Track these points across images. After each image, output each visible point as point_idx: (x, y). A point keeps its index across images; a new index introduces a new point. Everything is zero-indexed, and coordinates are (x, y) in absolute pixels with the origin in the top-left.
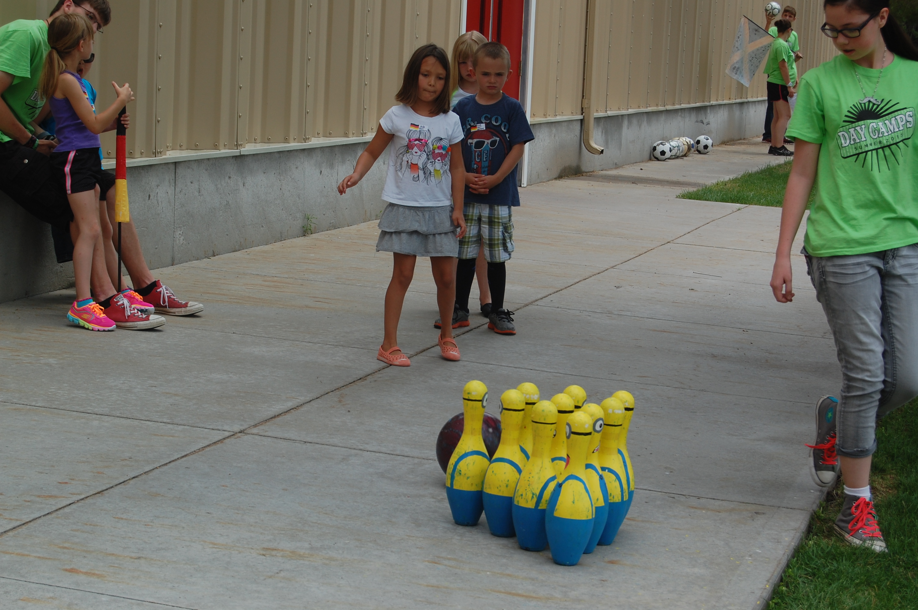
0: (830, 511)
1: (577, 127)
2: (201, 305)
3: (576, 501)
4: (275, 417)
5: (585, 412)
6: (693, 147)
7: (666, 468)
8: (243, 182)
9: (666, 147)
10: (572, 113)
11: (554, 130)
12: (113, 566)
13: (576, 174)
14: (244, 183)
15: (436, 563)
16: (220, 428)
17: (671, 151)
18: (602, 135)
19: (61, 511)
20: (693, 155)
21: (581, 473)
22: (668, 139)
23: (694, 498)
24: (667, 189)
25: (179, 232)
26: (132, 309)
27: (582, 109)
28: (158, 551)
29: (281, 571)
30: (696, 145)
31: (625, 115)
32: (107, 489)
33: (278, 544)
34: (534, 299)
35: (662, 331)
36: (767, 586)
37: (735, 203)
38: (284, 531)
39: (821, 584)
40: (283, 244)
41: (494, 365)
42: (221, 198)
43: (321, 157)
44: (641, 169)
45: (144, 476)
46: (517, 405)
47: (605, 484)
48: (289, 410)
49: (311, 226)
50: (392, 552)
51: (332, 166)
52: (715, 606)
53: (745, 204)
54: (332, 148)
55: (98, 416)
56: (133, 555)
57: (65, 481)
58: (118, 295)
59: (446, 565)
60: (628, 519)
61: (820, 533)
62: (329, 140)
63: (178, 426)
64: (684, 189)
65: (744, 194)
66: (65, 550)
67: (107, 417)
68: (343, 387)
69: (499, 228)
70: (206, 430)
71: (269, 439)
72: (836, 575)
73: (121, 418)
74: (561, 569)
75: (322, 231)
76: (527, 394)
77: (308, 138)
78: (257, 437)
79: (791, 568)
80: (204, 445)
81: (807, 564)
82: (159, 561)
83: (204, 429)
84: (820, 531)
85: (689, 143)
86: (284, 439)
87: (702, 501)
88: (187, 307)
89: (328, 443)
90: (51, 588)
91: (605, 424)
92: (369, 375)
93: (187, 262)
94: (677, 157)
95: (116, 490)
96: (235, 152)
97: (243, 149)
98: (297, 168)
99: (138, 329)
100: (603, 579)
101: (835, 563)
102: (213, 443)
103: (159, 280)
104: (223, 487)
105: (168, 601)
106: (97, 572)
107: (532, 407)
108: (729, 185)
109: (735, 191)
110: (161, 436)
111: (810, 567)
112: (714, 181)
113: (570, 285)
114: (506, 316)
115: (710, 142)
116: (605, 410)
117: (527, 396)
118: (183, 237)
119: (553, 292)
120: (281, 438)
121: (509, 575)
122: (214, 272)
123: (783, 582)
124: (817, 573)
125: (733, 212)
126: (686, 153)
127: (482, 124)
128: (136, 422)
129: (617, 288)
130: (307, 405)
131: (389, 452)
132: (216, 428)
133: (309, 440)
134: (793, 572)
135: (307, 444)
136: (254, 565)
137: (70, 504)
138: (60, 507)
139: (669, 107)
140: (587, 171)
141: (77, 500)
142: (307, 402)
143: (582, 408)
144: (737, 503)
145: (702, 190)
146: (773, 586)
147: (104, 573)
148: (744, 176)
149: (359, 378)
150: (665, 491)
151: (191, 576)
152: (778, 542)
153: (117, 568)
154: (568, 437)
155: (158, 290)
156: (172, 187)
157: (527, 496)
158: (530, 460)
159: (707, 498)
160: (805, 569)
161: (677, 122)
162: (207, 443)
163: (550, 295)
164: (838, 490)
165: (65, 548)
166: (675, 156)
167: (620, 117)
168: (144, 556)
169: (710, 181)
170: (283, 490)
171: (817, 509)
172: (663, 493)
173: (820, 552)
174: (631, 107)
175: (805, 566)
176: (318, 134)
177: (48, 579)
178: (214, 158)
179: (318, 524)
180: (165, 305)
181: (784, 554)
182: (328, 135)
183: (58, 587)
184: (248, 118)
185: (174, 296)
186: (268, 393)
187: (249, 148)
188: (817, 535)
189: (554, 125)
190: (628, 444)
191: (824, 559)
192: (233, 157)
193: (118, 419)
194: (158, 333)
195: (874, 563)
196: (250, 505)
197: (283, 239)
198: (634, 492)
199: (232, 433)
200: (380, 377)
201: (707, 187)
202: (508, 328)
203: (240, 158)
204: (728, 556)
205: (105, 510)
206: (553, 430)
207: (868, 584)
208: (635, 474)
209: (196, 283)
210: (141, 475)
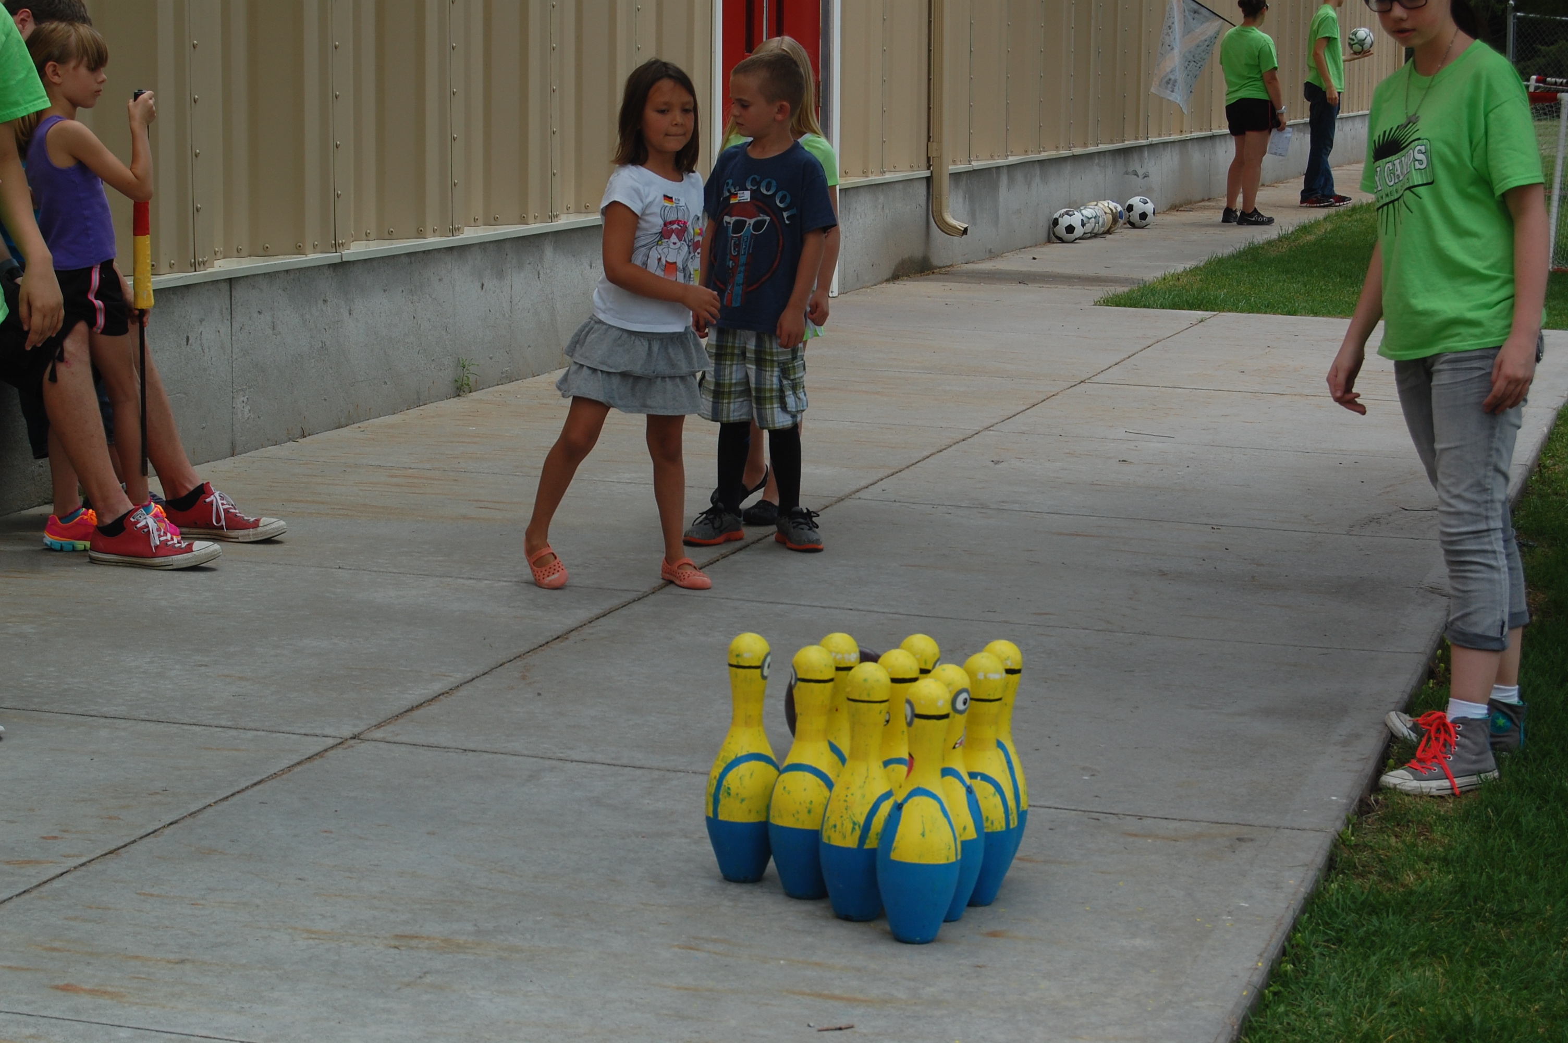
0: (1367, 831)
1: (922, 190)
2: (282, 523)
3: (927, 833)
4: (412, 709)
5: (937, 679)
6: (1121, 217)
7: (1084, 769)
8: (348, 308)
9: (1075, 220)
10: (911, 167)
11: (881, 198)
12: (138, 978)
13: (921, 273)
14: (350, 310)
15: (691, 949)
16: (318, 732)
17: (1083, 225)
18: (964, 203)
19: (47, 886)
20: (1123, 230)
21: (934, 783)
22: (1075, 205)
23: (1131, 818)
24: (1078, 292)
25: (242, 399)
26: (162, 534)
27: (928, 159)
28: (214, 949)
29: (426, 973)
30: (1126, 214)
31: (1003, 166)
32: (125, 846)
33: (421, 927)
34: (854, 488)
35: (1073, 535)
36: (1260, 964)
37: (1195, 309)
38: (431, 904)
39: (1353, 958)
40: (422, 412)
41: (787, 604)
42: (311, 337)
43: (481, 260)
44: (1034, 259)
45: (189, 821)
46: (821, 672)
47: (977, 801)
48: (436, 697)
49: (468, 378)
50: (616, 932)
51: (500, 275)
52: (1170, 1001)
53: (1211, 311)
54: (499, 244)
55: (110, 720)
56: (172, 957)
57: (54, 835)
58: (136, 510)
59: (709, 952)
60: (1020, 859)
61: (1348, 870)
62: (495, 230)
63: (245, 731)
64: (1107, 289)
65: (1209, 295)
66: (55, 954)
67: (123, 721)
68: (529, 652)
69: (772, 371)
70: (295, 737)
71: (403, 748)
72: (1377, 940)
73: (148, 723)
74: (907, 949)
75: (489, 387)
76: (837, 653)
77: (459, 229)
78: (382, 745)
79: (1299, 931)
80: (292, 763)
81: (1328, 924)
82: (218, 965)
83: (291, 735)
84: (1349, 866)
85: (1114, 211)
86: (428, 746)
87: (1148, 822)
88: (258, 526)
89: (504, 750)
90: (31, 1020)
91: (972, 699)
92: (572, 631)
93: (257, 449)
94: (1094, 235)
95: (141, 846)
96: (333, 257)
97: (347, 251)
98: (440, 280)
99: (175, 567)
100: (979, 964)
101: (1374, 920)
102: (306, 759)
103: (208, 483)
104: (325, 834)
105: (233, 1034)
106: (109, 989)
107: (848, 674)
108: (1184, 280)
109: (1195, 287)
110: (218, 749)
111: (1333, 927)
112: (1159, 274)
113: (914, 462)
114: (805, 519)
115: (1149, 208)
116: (971, 674)
117: (838, 657)
118: (248, 407)
119: (886, 474)
120: (423, 746)
121: (818, 964)
122: (304, 464)
123: (1286, 956)
124: (1345, 937)
125: (1192, 325)
126: (1111, 227)
127: (745, 192)
128: (174, 729)
129: (996, 464)
130: (468, 687)
131: (608, 761)
132: (312, 732)
133: (471, 746)
134: (1303, 938)
135: (467, 753)
136: (380, 966)
137: (62, 874)
138: (45, 879)
139: (1078, 151)
140: (942, 265)
141: (73, 866)
142: (468, 682)
143: (932, 673)
144: (1206, 824)
145: (1138, 290)
146: (1270, 964)
147: (122, 989)
148: (1209, 263)
149: (555, 637)
150: (1083, 809)
151: (272, 988)
152: (1277, 888)
153: (144, 981)
154: (910, 724)
155: (208, 500)
156: (225, 321)
157: (844, 826)
158: (846, 765)
159: (1155, 818)
160: (1324, 931)
161: (1095, 176)
162: (296, 758)
163: (882, 480)
164: (1379, 794)
165: (55, 949)
166: (1090, 233)
167: (994, 170)
168: (189, 957)
169: (1152, 274)
170: (428, 833)
171: (1344, 828)
172: (1079, 813)
173: (1348, 902)
174: (1012, 152)
175: (1324, 927)
176: (476, 220)
177: (26, 1004)
178: (298, 269)
179: (490, 890)
180: (220, 524)
181: (1288, 908)
182: (493, 222)
183: (44, 1017)
184: (352, 196)
185: (235, 509)
186: (401, 668)
187: (356, 250)
188: (1344, 873)
189: (881, 188)
190: (1015, 732)
191: (1357, 913)
192: (329, 265)
193: (143, 723)
194: (209, 574)
195: (1442, 918)
196: (371, 863)
197: (421, 404)
198: (1029, 812)
199: (339, 740)
200: (592, 634)
201: (1147, 284)
202: (809, 541)
203: (342, 267)
204: (1193, 916)
205: (122, 882)
206: (884, 712)
207: (1433, 952)
208: (1029, 781)
209: (273, 485)
210: (183, 818)
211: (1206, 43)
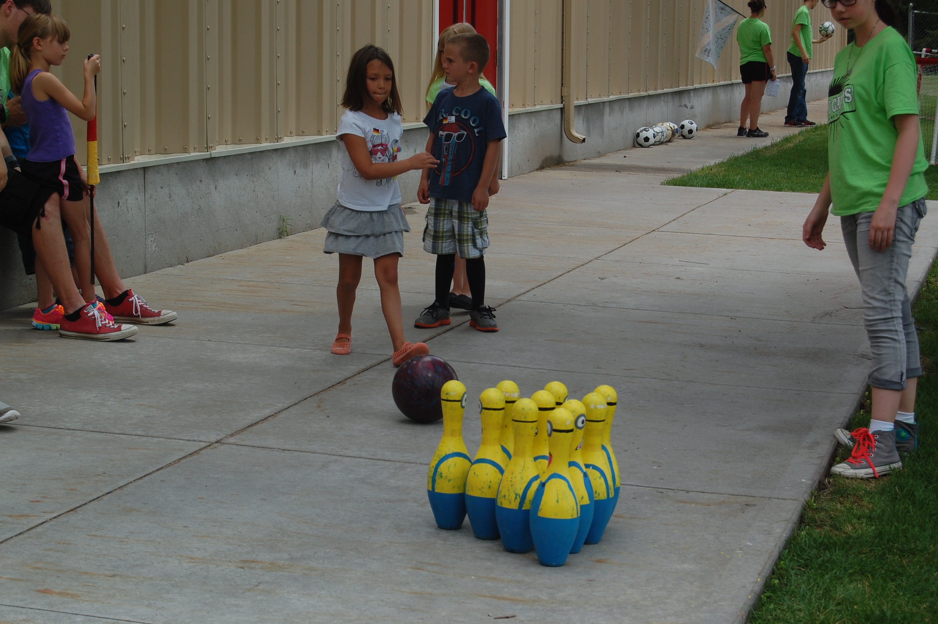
0: (823, 500)
1: (558, 115)
2: (175, 313)
3: (560, 500)
4: (252, 425)
5: (566, 408)
6: (677, 132)
7: (654, 462)
8: (215, 185)
9: (650, 134)
10: (552, 102)
11: (534, 121)
12: (88, 585)
13: (557, 165)
14: (216, 187)
15: (418, 569)
16: (196, 438)
17: (654, 137)
18: (583, 123)
19: (34, 530)
20: (678, 140)
21: (564, 471)
22: (651, 125)
23: (682, 492)
24: (651, 176)
25: (151, 239)
26: (103, 320)
27: (562, 97)
28: (133, 568)
29: (260, 583)
30: (680, 130)
31: (606, 102)
32: (80, 506)
33: (257, 555)
34: (516, 294)
35: (648, 322)
36: (759, 580)
37: (721, 188)
38: (263, 542)
39: (814, 576)
40: (259, 248)
41: (476, 363)
42: (193, 203)
43: (294, 157)
44: (625, 157)
45: (118, 492)
46: (497, 404)
47: (590, 481)
48: (266, 418)
49: (286, 227)
50: (374, 559)
51: (306, 165)
52: (705, 602)
53: (731, 188)
54: (305, 147)
55: (71, 431)
56: (108, 573)
57: (38, 500)
58: (88, 305)
59: (429, 571)
60: (615, 516)
61: (812, 523)
62: (302, 139)
63: (152, 438)
64: (669, 175)
65: (730, 179)
66: (38, 571)
67: (80, 432)
68: (322, 391)
70: (182, 441)
71: (247, 448)
72: (829, 565)
73: (94, 433)
74: (548, 570)
75: (299, 233)
76: (507, 393)
77: (281, 138)
78: (234, 447)
79: (783, 560)
80: (180, 457)
81: (800, 555)
82: (135, 578)
83: (179, 440)
84: (812, 521)
85: (673, 128)
86: (262, 447)
87: (691, 494)
88: (160, 315)
89: (307, 450)
90: (24, 610)
91: (587, 420)
92: (348, 379)
93: (160, 269)
94: (661, 143)
95: (90, 506)
96: (205, 155)
97: (214, 151)
98: (270, 168)
99: (110, 340)
100: (591, 579)
101: (827, 553)
102: (189, 455)
103: (131, 290)
104: (200, 500)
105: (144, 619)
106: (71, 592)
107: (513, 405)
108: (715, 170)
109: (721, 174)
110: (136, 449)
111: (803, 558)
112: (700, 166)
113: (553, 278)
114: (487, 312)
115: (694, 127)
116: (587, 405)
117: (507, 395)
118: (155, 244)
119: (536, 286)
120: (258, 447)
121: (494, 579)
122: (188, 278)
123: (774, 575)
124: (810, 564)
125: (720, 197)
126: (671, 138)
127: (452, 117)
128: (110, 436)
129: (602, 279)
130: (286, 412)
131: (369, 457)
132: (192, 439)
133: (287, 447)
134: (785, 564)
135: (285, 451)
136: (232, 579)
137: (42, 523)
138: (32, 526)
139: (651, 92)
140: (570, 160)
141: (49, 518)
142: (285, 409)
143: (563, 404)
144: (726, 495)
145: (687, 176)
146: (765, 579)
147: (78, 592)
148: (730, 160)
149: (337, 382)
150: (653, 486)
151: (168, 592)
152: (769, 534)
153: (92, 587)
154: (550, 435)
155: (130, 300)
156: (141, 193)
157: (510, 496)
158: (512, 459)
159: (696, 492)
160: (797, 560)
161: (660, 108)
162: (183, 454)
163: (533, 289)
165: (38, 568)
166: (659, 141)
167: (601, 104)
168: (119, 573)
169: (695, 167)
170: (262, 500)
171: (809, 498)
172: (651, 488)
173: (812, 543)
174: (612, 93)
175: (797, 557)
176: (291, 133)
177: (21, 601)
178: (184, 162)
179: (298, 534)
180: (137, 314)
181: (776, 546)
182: (301, 134)
183: (31, 608)
184: (217, 119)
185: (146, 305)
186: (245, 401)
187: (220, 150)
188: (809, 525)
189: (533, 115)
190: (613, 439)
191: (817, 549)
192: (204, 160)
193: (91, 433)
194: (131, 344)
195: (868, 552)
196: (227, 517)
197: (258, 242)
198: (621, 488)
199: (209, 444)
200: (360, 381)
201: (693, 173)
202: (490, 326)
203: (211, 160)
204: (719, 550)
205: (78, 528)
206: (534, 428)
207: (862, 573)
208: (620, 469)
209: (170, 291)
210: (115, 490)
211: (729, 28)
